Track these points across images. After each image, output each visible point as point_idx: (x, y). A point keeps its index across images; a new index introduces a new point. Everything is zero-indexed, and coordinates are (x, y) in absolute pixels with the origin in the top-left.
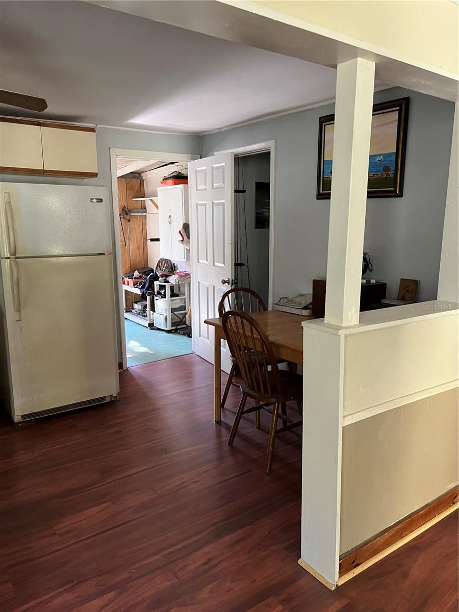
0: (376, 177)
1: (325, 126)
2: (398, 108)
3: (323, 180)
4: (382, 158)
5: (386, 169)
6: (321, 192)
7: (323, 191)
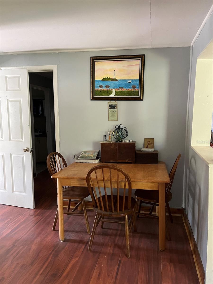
0: (128, 90)
1: (95, 61)
2: (140, 59)
3: (95, 90)
4: (131, 81)
5: (134, 87)
6: (94, 96)
7: (95, 96)
